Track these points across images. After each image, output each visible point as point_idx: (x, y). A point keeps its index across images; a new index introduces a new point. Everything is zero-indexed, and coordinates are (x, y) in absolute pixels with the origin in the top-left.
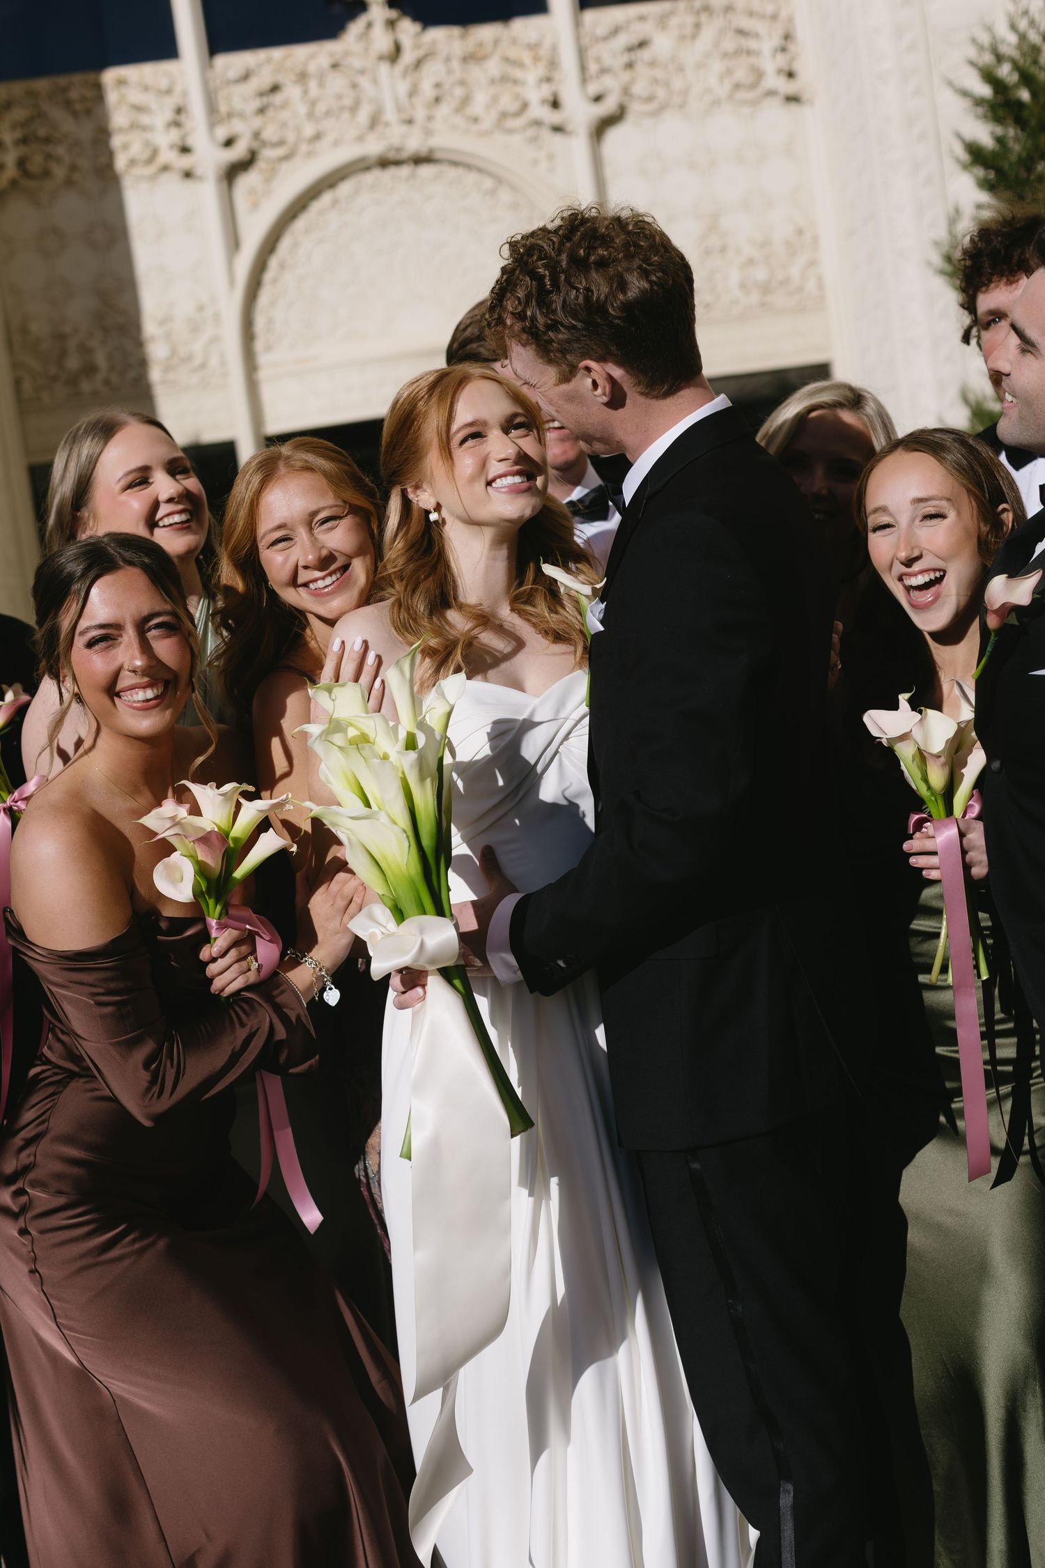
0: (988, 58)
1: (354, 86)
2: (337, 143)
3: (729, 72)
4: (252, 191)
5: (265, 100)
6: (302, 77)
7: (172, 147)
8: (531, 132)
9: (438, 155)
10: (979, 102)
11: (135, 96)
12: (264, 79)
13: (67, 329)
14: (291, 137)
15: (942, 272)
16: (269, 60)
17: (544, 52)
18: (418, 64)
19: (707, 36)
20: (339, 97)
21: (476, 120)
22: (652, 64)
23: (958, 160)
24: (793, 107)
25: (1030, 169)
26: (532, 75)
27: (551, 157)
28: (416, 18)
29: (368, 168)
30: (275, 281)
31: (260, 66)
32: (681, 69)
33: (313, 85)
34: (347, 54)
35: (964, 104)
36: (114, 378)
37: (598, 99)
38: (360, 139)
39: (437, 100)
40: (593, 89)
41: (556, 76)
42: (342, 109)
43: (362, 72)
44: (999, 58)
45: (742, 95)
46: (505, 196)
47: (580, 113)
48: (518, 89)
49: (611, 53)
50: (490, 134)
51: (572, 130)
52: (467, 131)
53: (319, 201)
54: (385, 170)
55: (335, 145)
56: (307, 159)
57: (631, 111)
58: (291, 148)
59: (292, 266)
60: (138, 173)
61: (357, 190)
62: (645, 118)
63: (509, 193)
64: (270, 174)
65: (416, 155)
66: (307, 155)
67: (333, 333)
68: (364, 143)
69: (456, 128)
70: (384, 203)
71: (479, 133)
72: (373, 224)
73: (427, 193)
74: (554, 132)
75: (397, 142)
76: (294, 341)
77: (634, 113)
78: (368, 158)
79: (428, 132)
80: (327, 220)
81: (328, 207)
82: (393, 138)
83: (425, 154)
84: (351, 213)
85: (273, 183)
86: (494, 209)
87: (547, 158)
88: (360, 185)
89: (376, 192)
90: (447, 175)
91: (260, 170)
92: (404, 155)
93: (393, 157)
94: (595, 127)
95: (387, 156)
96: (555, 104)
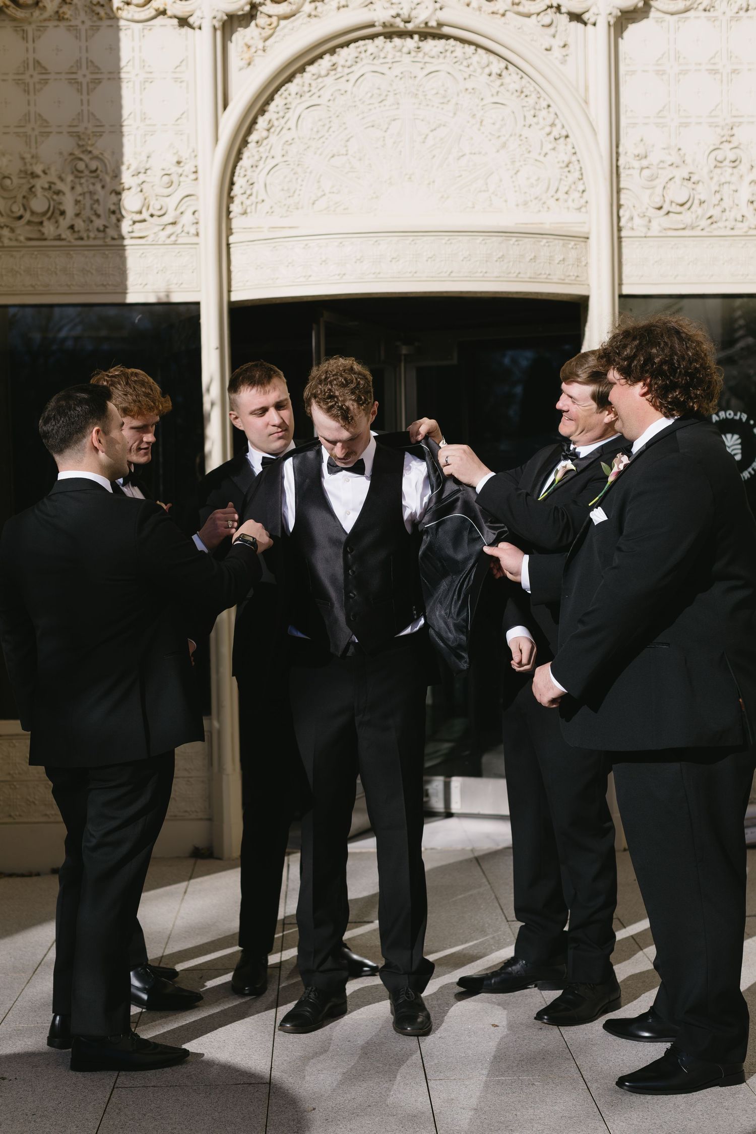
4: (248, 47)
9: (446, 30)
13: (38, 169)
27: (564, 45)
29: (372, 37)
36: (80, 224)
46: (512, 79)
50: (503, 15)
51: (592, 20)
52: (480, 9)
53: (316, 64)
54: (388, 40)
55: (339, 8)
56: (308, 19)
57: (655, 8)
58: (294, 7)
59: (278, 129)
60: (129, 16)
61: (357, 57)
62: (668, 17)
63: (516, 77)
64: (268, 32)
65: (423, 28)
66: (310, 16)
67: (313, 204)
68: (370, 10)
69: (468, 5)
70: (383, 74)
71: (493, 13)
72: (369, 95)
73: (430, 68)
74: (571, 20)
75: (405, 13)
76: (271, 207)
77: (658, 10)
78: (373, 26)
79: (438, 5)
80: (321, 85)
81: (323, 73)
82: (402, 9)
83: (432, 27)
84: (347, 81)
85: (268, 43)
86: (498, 92)
87: (559, 46)
88: (360, 53)
89: (375, 61)
90: (452, 52)
91: (257, 25)
92: (410, 27)
93: (398, 27)
94: (614, 17)
95: (391, 25)
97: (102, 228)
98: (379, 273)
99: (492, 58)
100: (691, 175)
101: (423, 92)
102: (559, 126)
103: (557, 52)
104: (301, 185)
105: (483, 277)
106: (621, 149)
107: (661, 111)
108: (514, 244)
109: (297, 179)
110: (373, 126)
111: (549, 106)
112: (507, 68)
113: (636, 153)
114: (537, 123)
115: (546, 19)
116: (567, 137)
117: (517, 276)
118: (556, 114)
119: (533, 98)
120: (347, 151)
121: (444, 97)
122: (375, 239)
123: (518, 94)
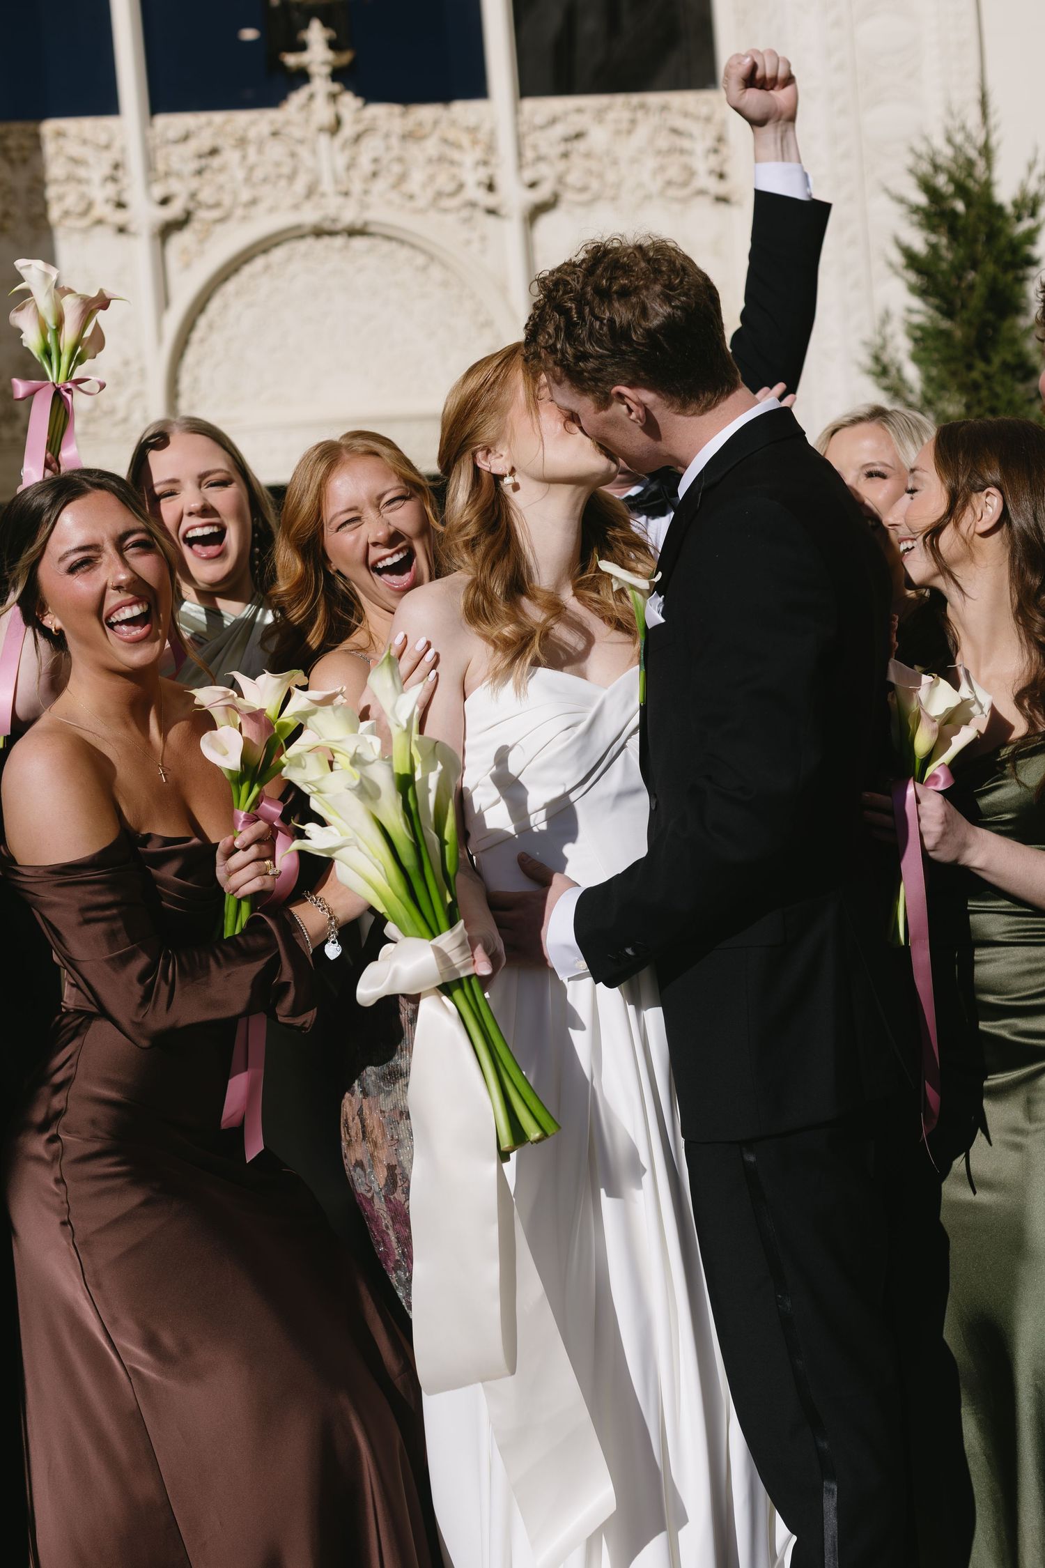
0: (925, 168)
1: (293, 155)
2: (272, 210)
3: (662, 169)
4: (185, 251)
5: (203, 162)
6: (242, 142)
7: (107, 201)
8: (465, 213)
9: (372, 229)
10: (916, 210)
11: (74, 149)
12: (203, 141)
14: (227, 200)
15: (870, 372)
16: (209, 124)
17: (483, 135)
18: (358, 138)
19: (642, 132)
20: (278, 164)
21: (411, 197)
22: (588, 155)
23: (891, 265)
24: (722, 207)
25: (960, 278)
26: (469, 157)
27: (483, 239)
28: (358, 94)
29: (302, 237)
30: (202, 341)
31: (200, 128)
32: (615, 162)
33: (252, 151)
34: (288, 123)
35: (900, 210)
37: (533, 185)
38: (296, 207)
39: (375, 175)
40: (529, 175)
41: (493, 161)
42: (279, 176)
43: (301, 142)
44: (937, 168)
45: (672, 192)
46: (436, 272)
47: (514, 197)
48: (455, 170)
49: (548, 141)
50: (424, 212)
51: (506, 214)
52: (401, 207)
53: (250, 265)
54: (318, 239)
55: (270, 210)
56: (241, 223)
57: (564, 200)
58: (227, 211)
59: (219, 328)
60: (71, 225)
61: (289, 256)
62: (578, 208)
63: (438, 271)
64: (202, 235)
65: (349, 227)
66: (242, 220)
67: (258, 396)
68: (297, 212)
69: (391, 204)
71: (415, 211)
74: (487, 214)
75: (331, 213)
76: (218, 401)
77: (567, 201)
78: (301, 227)
79: (364, 205)
80: (257, 284)
81: (258, 271)
82: (328, 209)
83: (358, 227)
84: (282, 279)
85: (205, 247)
86: (424, 286)
87: (479, 240)
88: (293, 251)
89: (308, 260)
90: (380, 249)
91: (192, 230)
92: (339, 226)
93: (326, 227)
94: (527, 210)
95: (320, 226)
96: (491, 187)
99: (415, 252)
101: (355, 287)
102: (484, 313)
103: (476, 245)
104: (246, 380)
109: (241, 374)
111: (472, 295)
112: (430, 261)
114: (462, 312)
116: (491, 323)
118: (479, 303)
120: (286, 345)
122: (318, 428)
123: (441, 285)
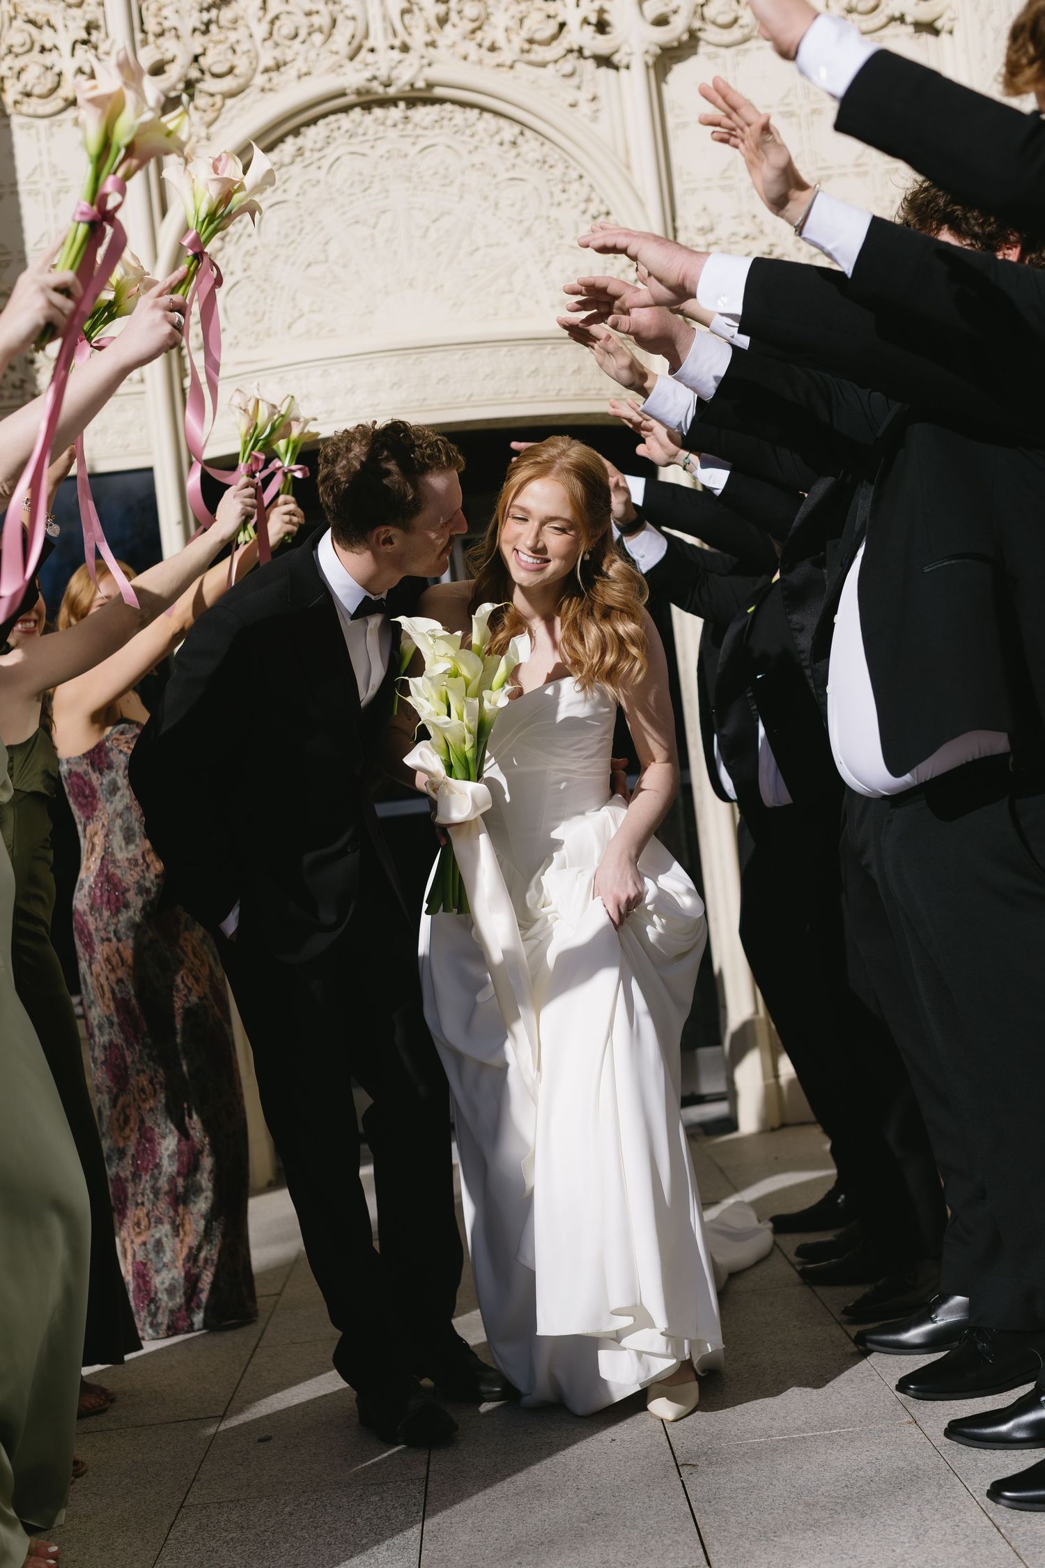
2: (301, 76)
8: (568, 64)
9: (439, 92)
20: (309, 14)
21: (493, 48)
27: (593, 98)
29: (346, 109)
37: (661, 21)
38: (338, 68)
40: (654, 9)
42: (312, 30)
46: (530, 147)
47: (636, 39)
50: (512, 67)
51: (624, 62)
52: (480, 62)
53: (277, 151)
54: (366, 111)
55: (299, 77)
56: (261, 95)
57: (705, 41)
58: (242, 81)
59: (235, 238)
60: (31, 111)
61: (328, 137)
62: (722, 51)
63: (534, 144)
64: (210, 115)
65: (409, 91)
66: (263, 90)
67: (289, 327)
68: (338, 75)
69: (465, 58)
70: (364, 155)
71: (498, 66)
72: (349, 183)
73: (423, 143)
74: (599, 66)
75: (383, 74)
76: (236, 337)
77: (709, 43)
78: (343, 94)
79: (425, 61)
80: (285, 177)
81: (287, 160)
82: (378, 69)
83: (420, 90)
84: (319, 168)
85: (214, 129)
86: (514, 166)
87: (588, 101)
88: (332, 130)
89: (353, 140)
90: (450, 119)
91: (196, 108)
92: (392, 91)
93: (376, 93)
94: (652, 56)
95: (368, 92)
96: (602, 27)
97: (18, 383)
98: (378, 405)
99: (503, 122)
100: (773, 248)
101: (418, 173)
102: (596, 201)
103: (585, 108)
104: (272, 306)
105: (513, 398)
106: (679, 223)
107: (725, 171)
108: (549, 354)
109: (265, 298)
110: (357, 222)
111: (581, 177)
112: (522, 133)
113: (699, 225)
114: (568, 200)
115: (567, 67)
116: (608, 213)
117: (557, 395)
118: (591, 186)
119: (561, 166)
120: (327, 256)
121: (445, 177)
122: (368, 362)
123: (539, 165)
